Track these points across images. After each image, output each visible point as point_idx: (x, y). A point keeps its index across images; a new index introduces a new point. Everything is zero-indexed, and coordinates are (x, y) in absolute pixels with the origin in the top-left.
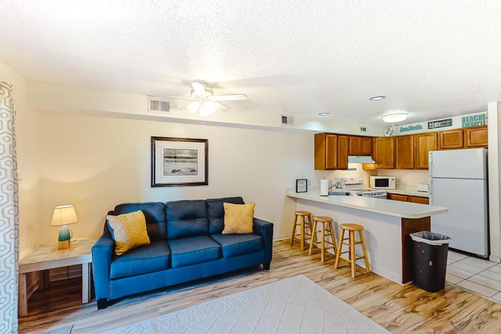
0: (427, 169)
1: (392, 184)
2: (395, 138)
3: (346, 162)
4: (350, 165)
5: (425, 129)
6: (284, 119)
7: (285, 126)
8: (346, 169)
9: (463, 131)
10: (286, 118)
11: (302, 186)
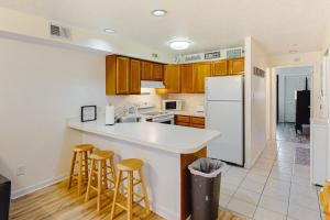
0: (203, 92)
1: (179, 106)
2: (181, 65)
3: (139, 86)
4: (143, 90)
5: (202, 60)
6: (55, 30)
7: (55, 38)
8: (139, 93)
9: (228, 61)
10: (58, 28)
11: (89, 114)
